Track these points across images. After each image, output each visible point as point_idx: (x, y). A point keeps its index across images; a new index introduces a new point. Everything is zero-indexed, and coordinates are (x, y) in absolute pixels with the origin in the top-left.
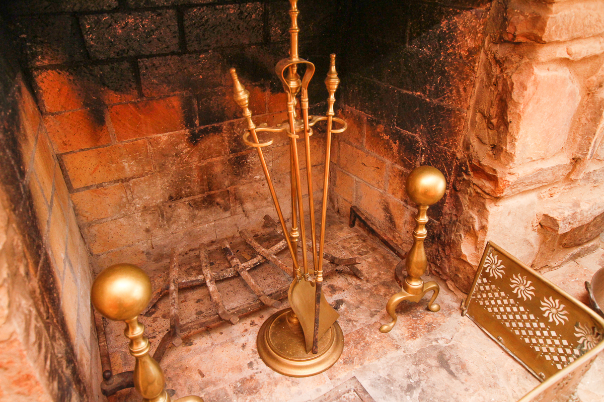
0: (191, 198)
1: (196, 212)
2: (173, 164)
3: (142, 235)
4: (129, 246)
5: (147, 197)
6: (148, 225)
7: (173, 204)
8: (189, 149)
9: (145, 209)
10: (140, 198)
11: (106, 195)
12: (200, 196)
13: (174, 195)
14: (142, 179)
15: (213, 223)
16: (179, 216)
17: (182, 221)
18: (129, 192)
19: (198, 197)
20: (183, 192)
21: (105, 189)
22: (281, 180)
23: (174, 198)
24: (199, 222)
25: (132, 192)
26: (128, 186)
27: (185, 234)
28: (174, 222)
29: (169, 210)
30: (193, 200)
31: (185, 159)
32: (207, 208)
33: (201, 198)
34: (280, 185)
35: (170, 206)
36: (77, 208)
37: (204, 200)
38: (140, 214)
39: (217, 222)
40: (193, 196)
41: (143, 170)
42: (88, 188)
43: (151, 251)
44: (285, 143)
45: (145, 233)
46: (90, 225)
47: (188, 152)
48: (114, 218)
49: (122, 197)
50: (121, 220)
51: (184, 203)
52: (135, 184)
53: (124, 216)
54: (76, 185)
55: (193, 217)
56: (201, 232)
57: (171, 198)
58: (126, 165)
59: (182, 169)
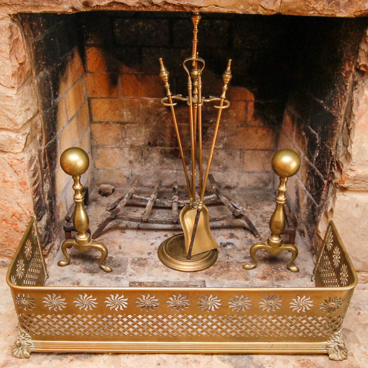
0: (163, 148)
1: (165, 159)
2: (154, 121)
3: (126, 164)
4: (118, 169)
5: (134, 139)
6: (132, 158)
7: (150, 148)
8: (166, 112)
9: (132, 146)
10: (130, 138)
11: (110, 130)
12: (169, 148)
13: (152, 143)
14: (133, 125)
15: (175, 171)
16: (153, 158)
17: (154, 163)
18: (123, 132)
19: (168, 148)
20: (158, 142)
21: (110, 126)
22: (232, 154)
23: (152, 144)
24: (166, 167)
25: (126, 133)
26: (124, 128)
27: (154, 173)
28: (149, 162)
29: (147, 152)
30: (164, 150)
31: (162, 118)
32: (172, 158)
33: (170, 150)
34: (231, 157)
35: (148, 150)
36: (92, 134)
37: (172, 152)
38: (128, 149)
39: (179, 172)
40: (165, 146)
41: (135, 119)
42: (100, 122)
43: (130, 177)
44: (239, 125)
45: (129, 163)
46: (97, 147)
47: (165, 115)
48: (112, 146)
49: (119, 135)
50: (116, 149)
51: (157, 150)
52: (128, 128)
53: (118, 147)
54: (95, 119)
55: (162, 162)
56: (165, 175)
57: (149, 144)
58: (125, 113)
59: (160, 125)
